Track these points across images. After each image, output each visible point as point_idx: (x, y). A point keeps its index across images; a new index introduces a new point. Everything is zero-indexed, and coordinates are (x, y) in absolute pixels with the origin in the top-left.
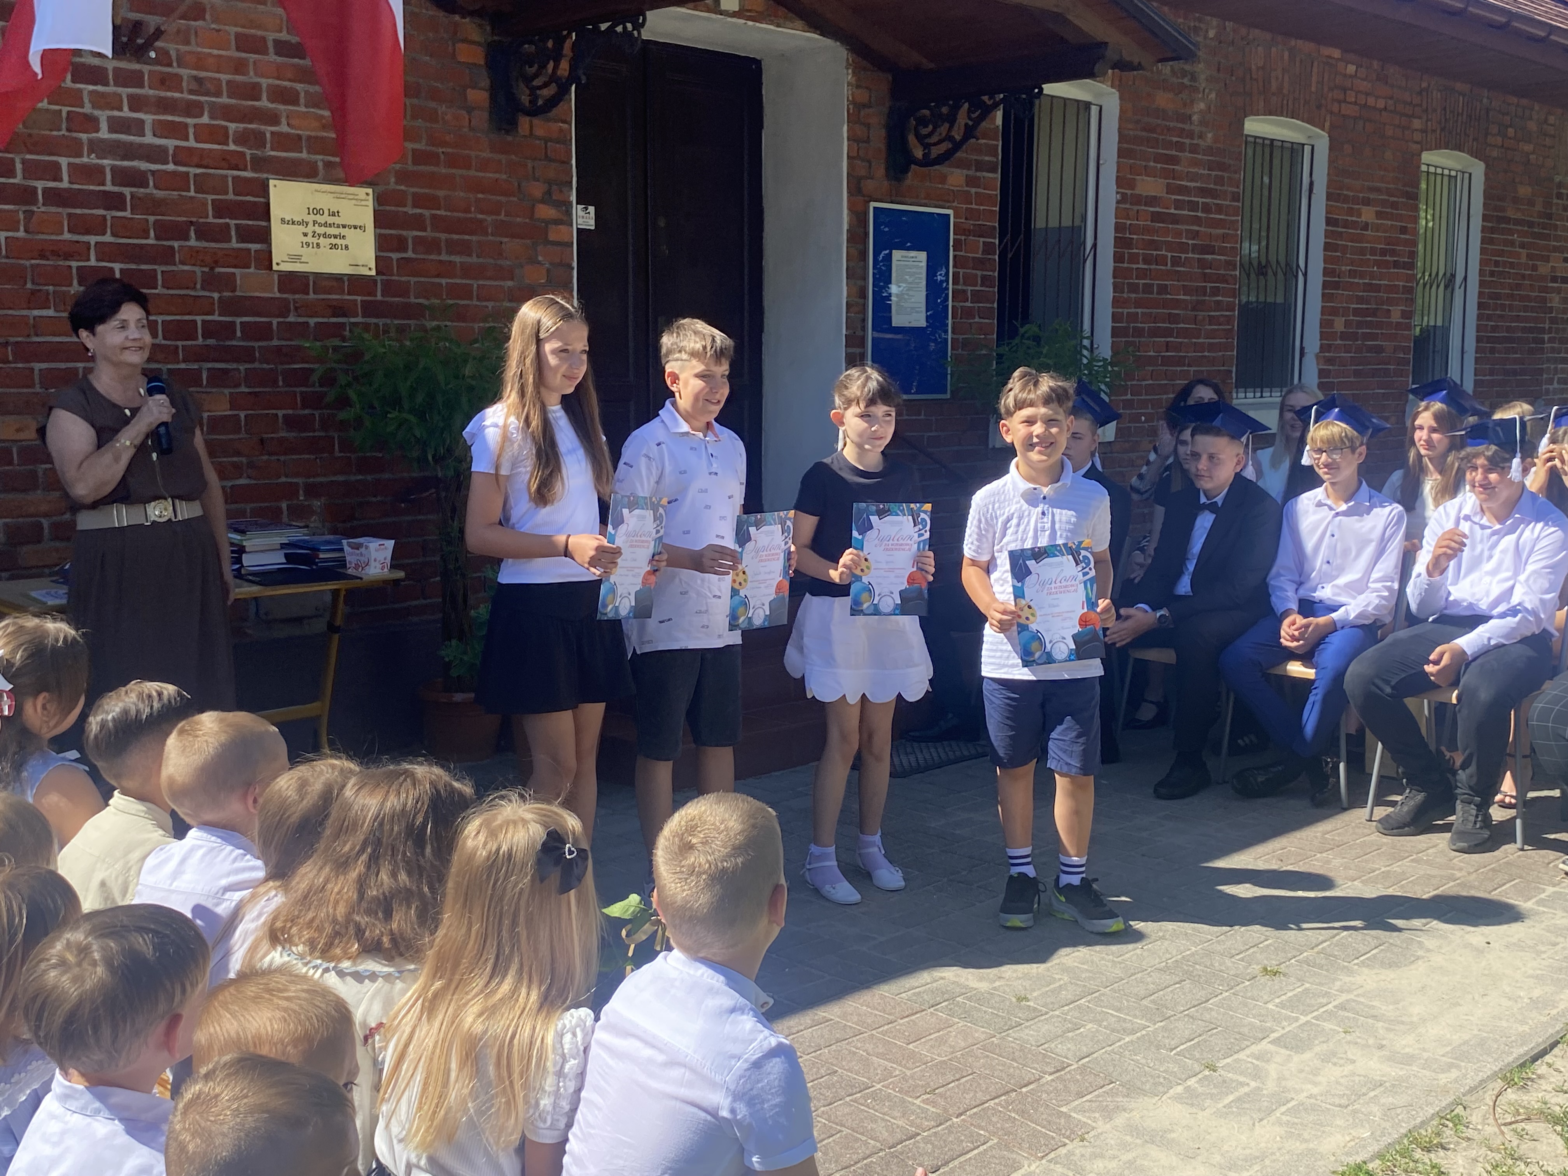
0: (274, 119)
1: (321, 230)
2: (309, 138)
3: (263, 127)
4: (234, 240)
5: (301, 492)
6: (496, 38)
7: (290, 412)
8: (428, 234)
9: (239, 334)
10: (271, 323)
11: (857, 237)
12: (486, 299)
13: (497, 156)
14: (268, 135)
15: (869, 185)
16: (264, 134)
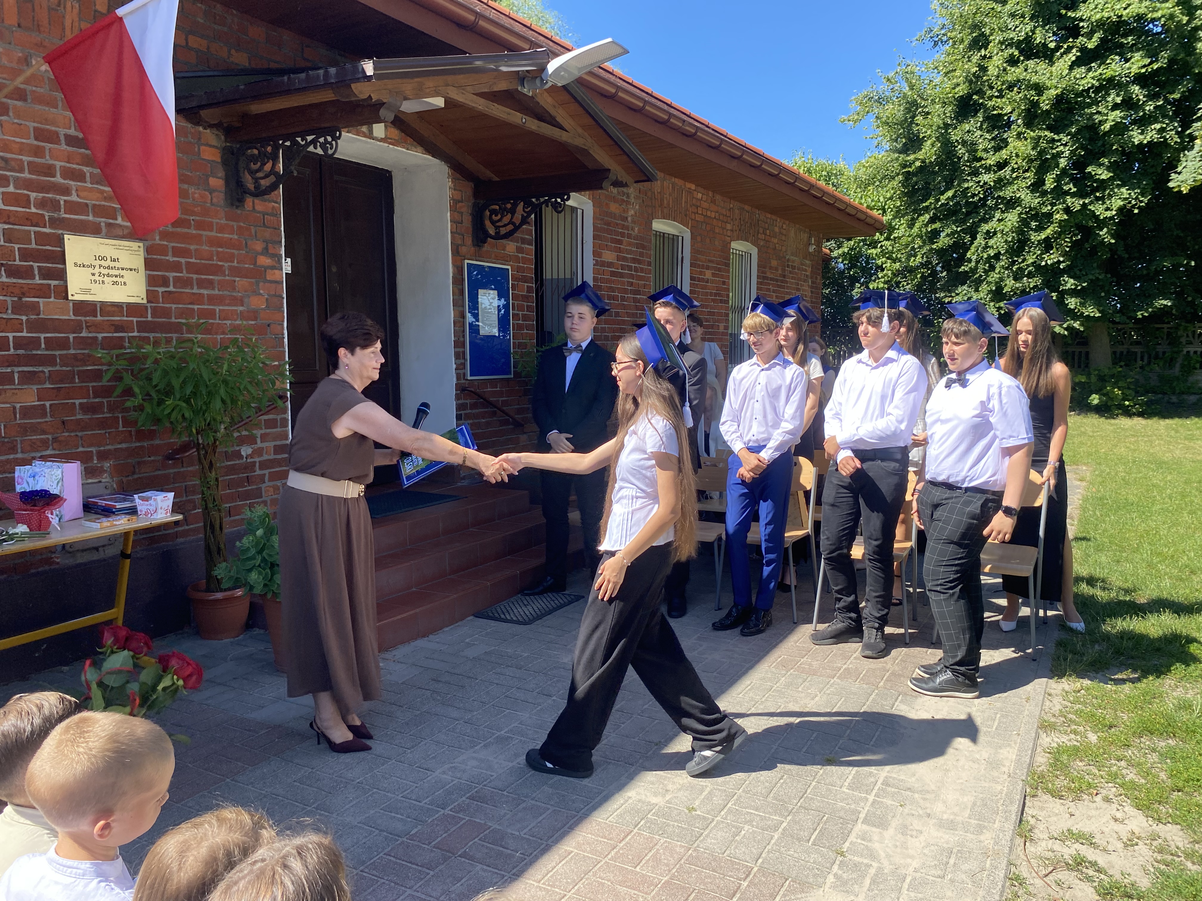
0: (66, 191)
1: (106, 271)
2: (94, 205)
3: (58, 197)
4: (37, 277)
5: (95, 458)
6: (228, 144)
7: (85, 401)
8: (184, 274)
9: (43, 346)
10: (68, 338)
11: (458, 281)
12: (225, 319)
13: (231, 223)
14: (62, 203)
15: (463, 250)
16: (59, 201)
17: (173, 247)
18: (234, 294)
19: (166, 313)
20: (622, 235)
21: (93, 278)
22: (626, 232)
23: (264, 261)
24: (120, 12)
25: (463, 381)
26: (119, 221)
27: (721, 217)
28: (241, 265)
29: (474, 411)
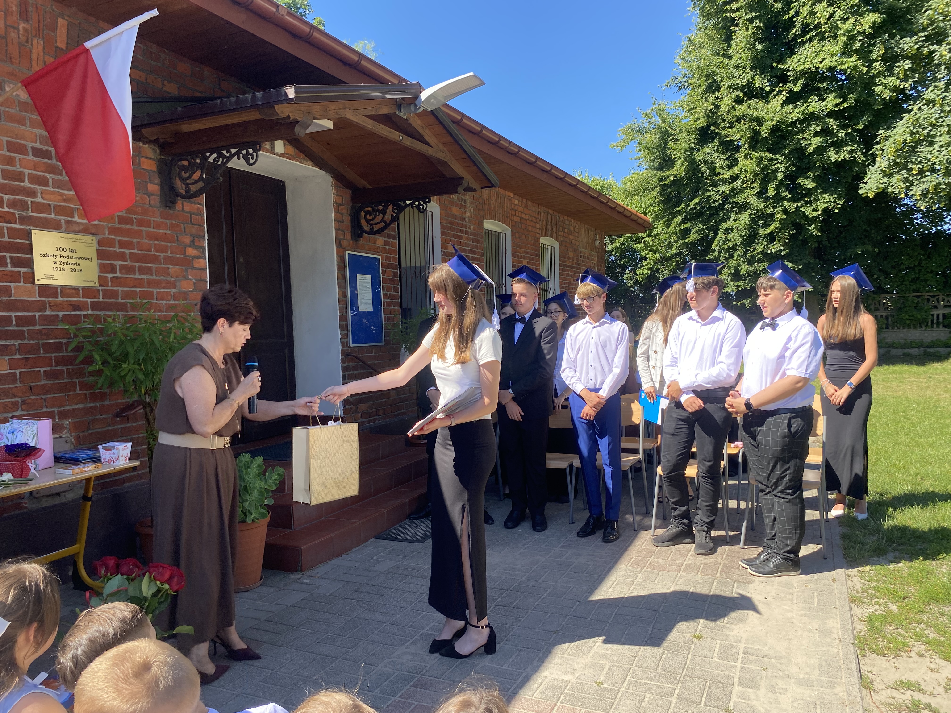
0: (33, 194)
2: (56, 206)
3: (26, 199)
4: (9, 265)
5: (57, 417)
6: (162, 157)
8: (128, 263)
9: (14, 323)
10: (35, 316)
11: (341, 268)
12: (161, 299)
13: (165, 221)
14: (29, 203)
15: (345, 243)
16: (27, 202)
17: (120, 241)
18: (168, 279)
19: (114, 294)
20: (462, 232)
21: (55, 266)
22: (464, 229)
23: (191, 252)
24: (88, 45)
25: (346, 348)
26: (76, 219)
27: (533, 219)
28: (174, 255)
29: (355, 372)
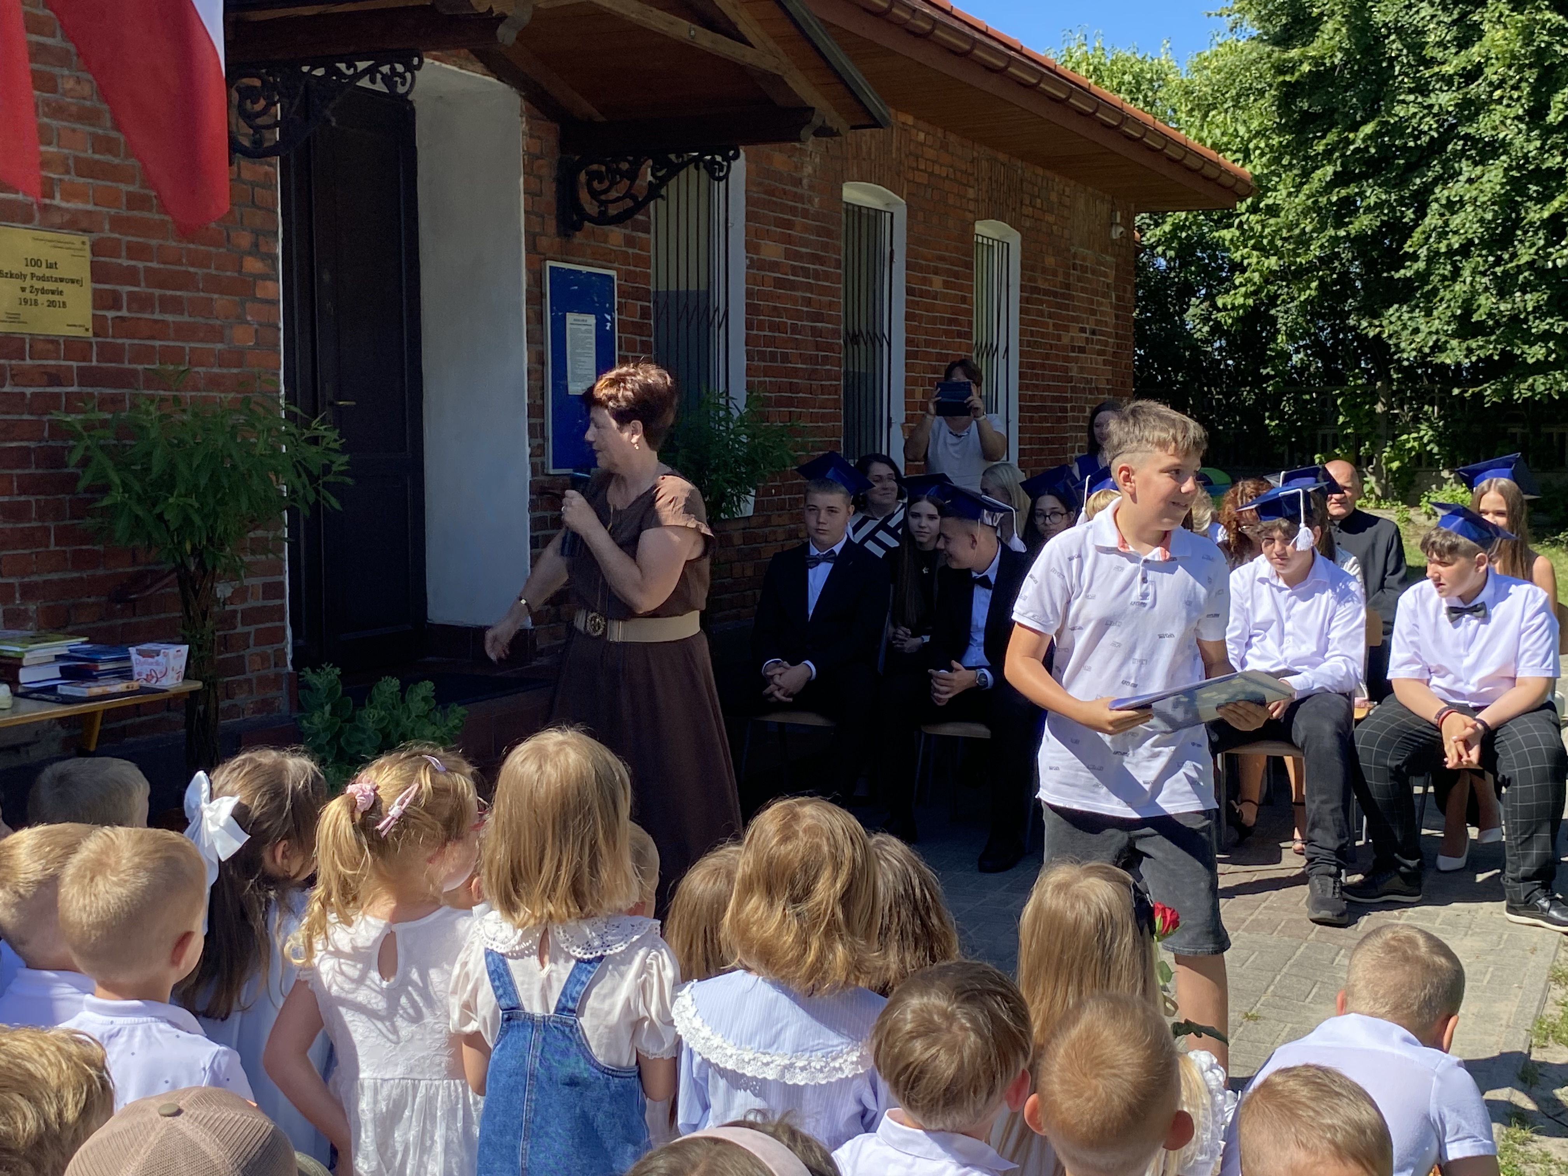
1: (39, 285)
5: (17, 595)
7: (8, 499)
8: (143, 289)
11: (535, 297)
12: (196, 366)
15: (544, 242)
17: (128, 244)
18: (211, 322)
19: (118, 353)
20: (793, 211)
21: (23, 295)
22: (799, 205)
23: (253, 265)
25: (541, 478)
26: (57, 201)
27: (959, 174)
28: (221, 273)
